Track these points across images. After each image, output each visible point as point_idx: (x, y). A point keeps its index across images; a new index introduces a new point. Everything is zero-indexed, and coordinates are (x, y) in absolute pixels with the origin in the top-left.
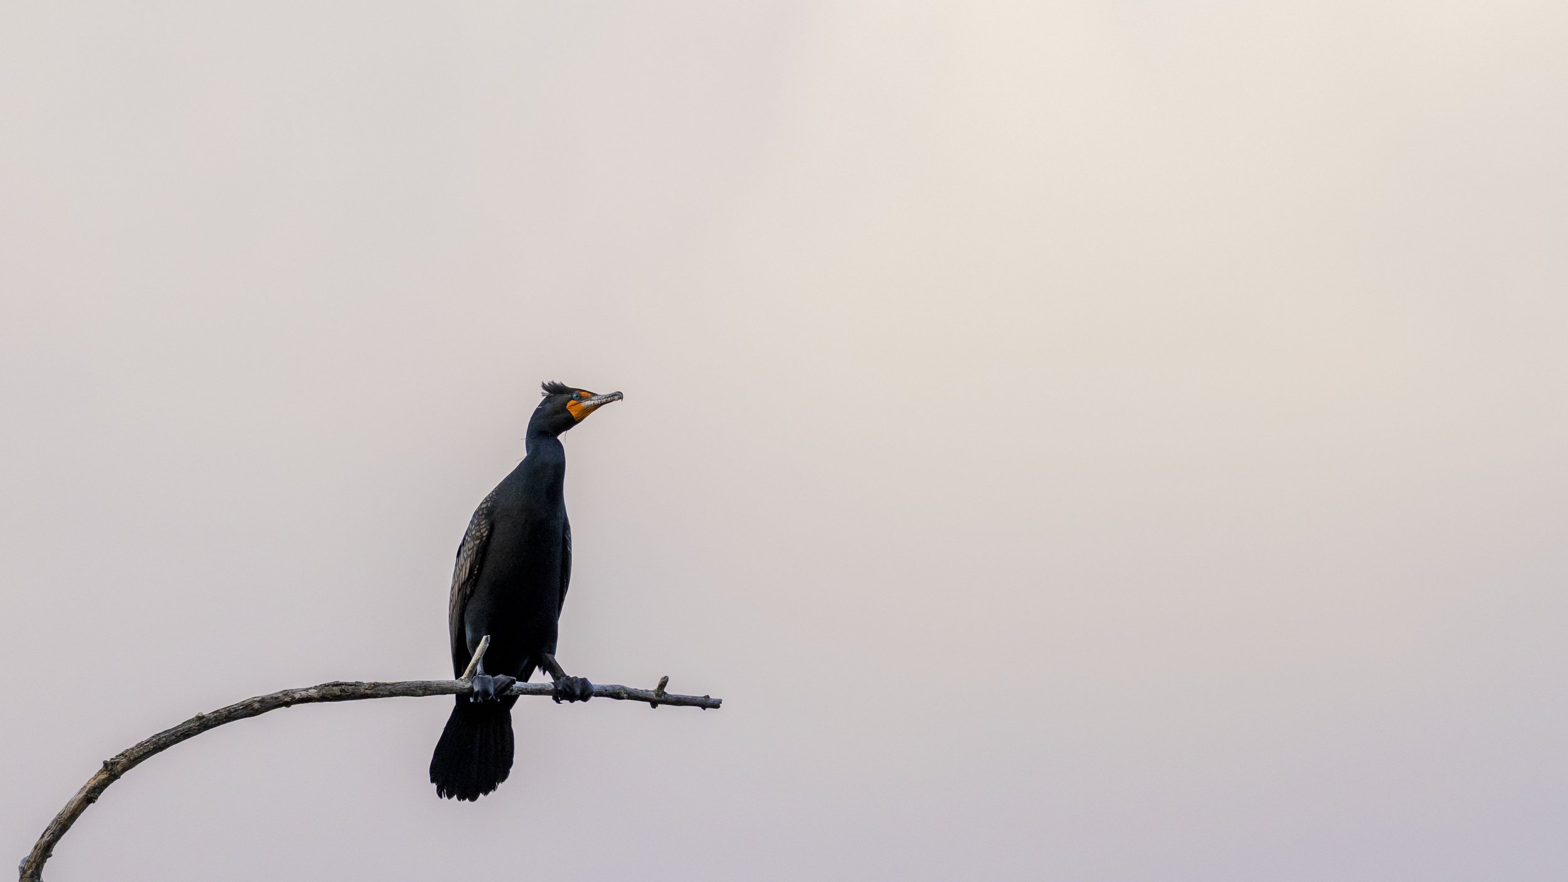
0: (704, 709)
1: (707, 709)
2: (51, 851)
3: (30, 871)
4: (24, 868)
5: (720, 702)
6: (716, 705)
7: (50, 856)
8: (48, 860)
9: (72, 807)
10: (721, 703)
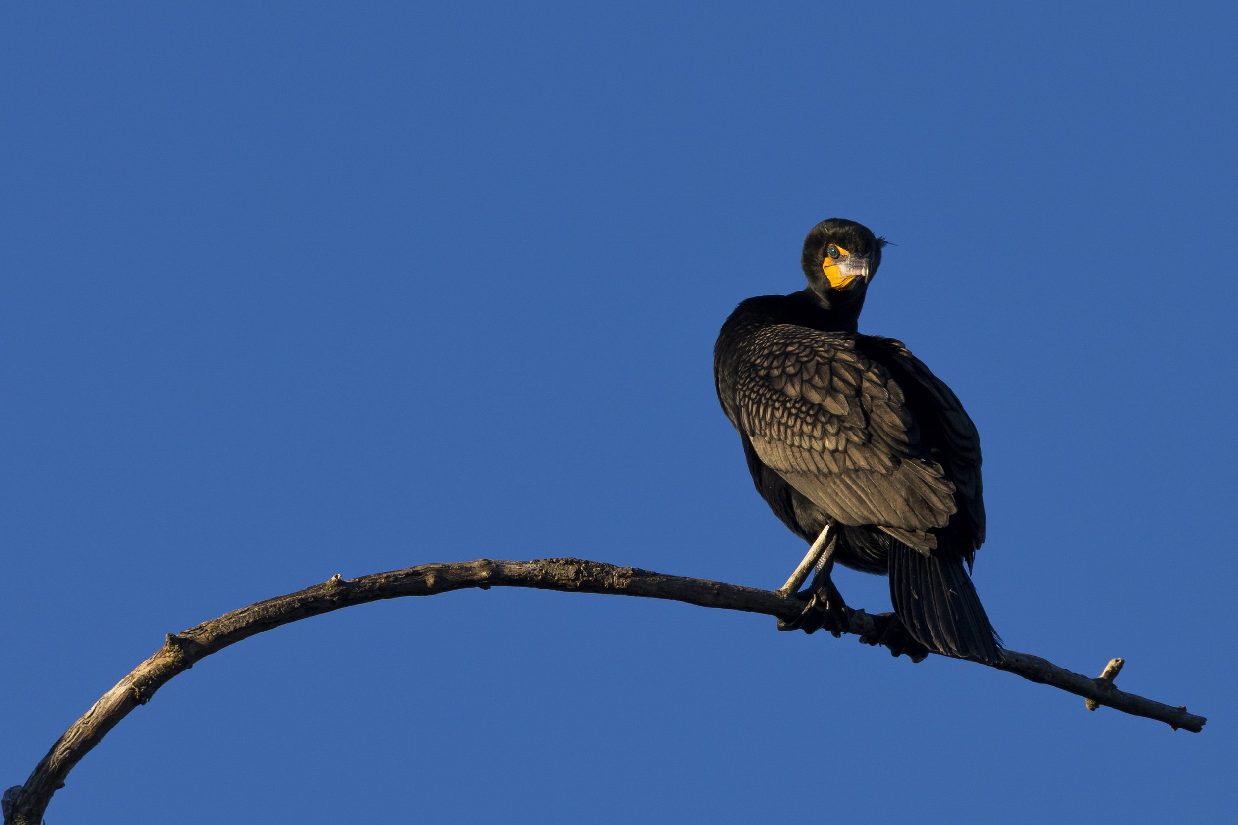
0: (1175, 729)
1: (1179, 729)
2: (64, 778)
3: (27, 808)
4: (15, 803)
5: (1203, 721)
6: (1195, 725)
7: (61, 786)
8: (58, 792)
9: (107, 706)
10: (1204, 723)
